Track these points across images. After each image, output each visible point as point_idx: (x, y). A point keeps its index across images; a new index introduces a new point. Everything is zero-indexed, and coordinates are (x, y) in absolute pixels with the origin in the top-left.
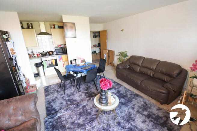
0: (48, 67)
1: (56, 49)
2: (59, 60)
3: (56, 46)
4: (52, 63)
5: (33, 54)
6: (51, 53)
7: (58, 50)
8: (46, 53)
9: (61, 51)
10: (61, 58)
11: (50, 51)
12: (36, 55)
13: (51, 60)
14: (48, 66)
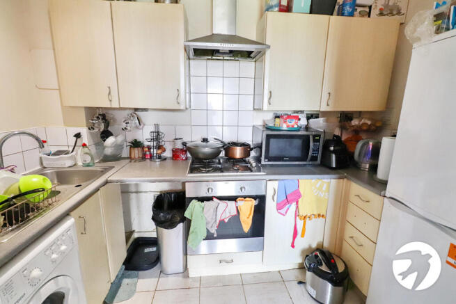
0: (209, 237)
1: (269, 137)
2: (279, 207)
3: (269, 117)
4: (236, 218)
5: (159, 147)
6: (238, 153)
7: (282, 142)
8: (216, 154)
9: (295, 148)
10: (292, 198)
11: (235, 144)
12: (168, 154)
13: (234, 199)
14: (213, 231)
